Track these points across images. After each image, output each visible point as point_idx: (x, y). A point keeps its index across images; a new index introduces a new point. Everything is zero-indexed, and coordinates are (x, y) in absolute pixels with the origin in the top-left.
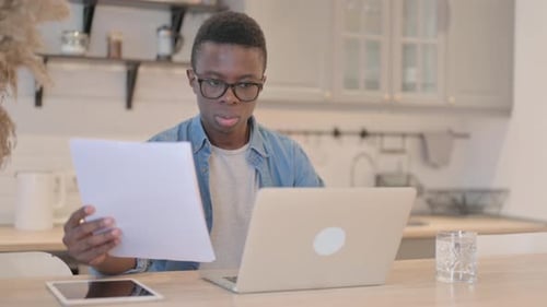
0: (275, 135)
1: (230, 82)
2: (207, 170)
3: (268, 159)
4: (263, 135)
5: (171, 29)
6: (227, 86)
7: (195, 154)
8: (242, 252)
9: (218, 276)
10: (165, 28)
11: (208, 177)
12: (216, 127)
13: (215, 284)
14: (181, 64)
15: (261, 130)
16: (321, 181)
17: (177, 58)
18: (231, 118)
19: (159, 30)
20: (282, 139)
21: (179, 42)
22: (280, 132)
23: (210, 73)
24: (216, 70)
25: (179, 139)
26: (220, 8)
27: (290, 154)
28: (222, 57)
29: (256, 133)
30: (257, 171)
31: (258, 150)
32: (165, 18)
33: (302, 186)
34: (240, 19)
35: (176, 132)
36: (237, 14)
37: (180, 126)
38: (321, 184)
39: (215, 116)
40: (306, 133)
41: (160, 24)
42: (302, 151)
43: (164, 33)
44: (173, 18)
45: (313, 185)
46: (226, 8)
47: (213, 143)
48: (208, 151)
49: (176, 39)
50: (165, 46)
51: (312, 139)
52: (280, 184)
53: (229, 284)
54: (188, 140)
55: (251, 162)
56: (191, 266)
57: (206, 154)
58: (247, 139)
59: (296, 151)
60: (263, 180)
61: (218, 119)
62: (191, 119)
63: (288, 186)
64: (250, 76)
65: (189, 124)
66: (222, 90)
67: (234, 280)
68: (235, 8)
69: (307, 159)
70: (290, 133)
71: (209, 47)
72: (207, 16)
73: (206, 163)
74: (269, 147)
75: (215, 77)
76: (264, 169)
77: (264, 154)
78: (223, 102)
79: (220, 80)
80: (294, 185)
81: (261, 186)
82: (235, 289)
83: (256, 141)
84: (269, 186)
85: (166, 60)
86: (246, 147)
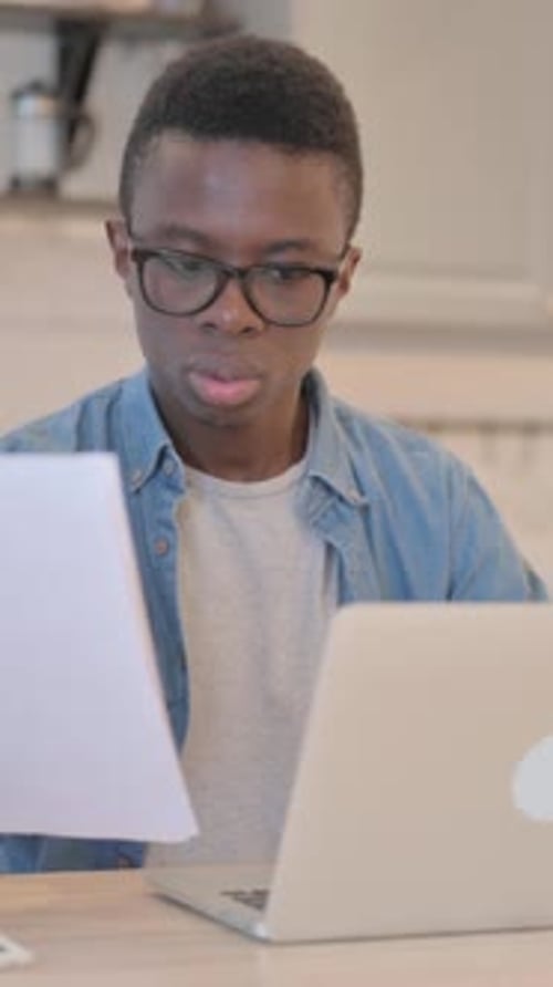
0: (387, 433)
1: (236, 262)
2: (170, 547)
3: (365, 510)
4: (349, 431)
5: (55, 94)
6: (225, 275)
7: (134, 496)
8: (281, 810)
9: (206, 888)
10: (36, 88)
11: (172, 568)
12: (192, 407)
13: (201, 915)
14: (87, 207)
15: (344, 418)
16: (534, 581)
17: (76, 186)
18: (236, 379)
19: (17, 95)
20: (409, 448)
21: (81, 136)
22: (405, 423)
23: (172, 232)
24: (192, 222)
25: (82, 445)
26: (211, 25)
27: (434, 494)
28: (212, 180)
29: (326, 430)
30: (330, 548)
31: (333, 482)
32: (37, 56)
33: (478, 598)
34: (273, 62)
35: (70, 424)
36: (263, 47)
37: (85, 407)
38: (533, 589)
39: (187, 369)
40: (488, 427)
41: (21, 78)
42: (474, 485)
43: (34, 106)
44: (64, 56)
45: (512, 595)
46: (233, 27)
47: (189, 459)
48: (173, 487)
49: (73, 124)
50: (35, 150)
51: (509, 446)
52: (404, 592)
53: (240, 913)
54: (110, 446)
55: (311, 520)
56: (120, 855)
57: (167, 495)
58: (298, 447)
59: (456, 487)
60: (350, 579)
61: (196, 381)
62: (122, 382)
63: (430, 598)
64: (299, 245)
65: (112, 401)
66: (210, 289)
67: (258, 900)
68: (260, 26)
69: (490, 511)
70: (435, 426)
71: (173, 148)
72: (171, 52)
73: (169, 526)
74: (371, 475)
75: (187, 246)
76: (352, 545)
77: (352, 495)
78: (210, 325)
79: (204, 256)
80: (450, 596)
81: (344, 598)
82: (261, 930)
83: (328, 453)
84: (368, 597)
85: (40, 193)
86: (295, 472)
